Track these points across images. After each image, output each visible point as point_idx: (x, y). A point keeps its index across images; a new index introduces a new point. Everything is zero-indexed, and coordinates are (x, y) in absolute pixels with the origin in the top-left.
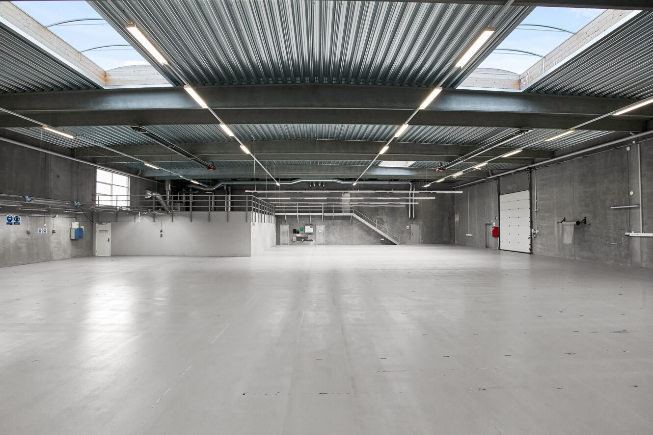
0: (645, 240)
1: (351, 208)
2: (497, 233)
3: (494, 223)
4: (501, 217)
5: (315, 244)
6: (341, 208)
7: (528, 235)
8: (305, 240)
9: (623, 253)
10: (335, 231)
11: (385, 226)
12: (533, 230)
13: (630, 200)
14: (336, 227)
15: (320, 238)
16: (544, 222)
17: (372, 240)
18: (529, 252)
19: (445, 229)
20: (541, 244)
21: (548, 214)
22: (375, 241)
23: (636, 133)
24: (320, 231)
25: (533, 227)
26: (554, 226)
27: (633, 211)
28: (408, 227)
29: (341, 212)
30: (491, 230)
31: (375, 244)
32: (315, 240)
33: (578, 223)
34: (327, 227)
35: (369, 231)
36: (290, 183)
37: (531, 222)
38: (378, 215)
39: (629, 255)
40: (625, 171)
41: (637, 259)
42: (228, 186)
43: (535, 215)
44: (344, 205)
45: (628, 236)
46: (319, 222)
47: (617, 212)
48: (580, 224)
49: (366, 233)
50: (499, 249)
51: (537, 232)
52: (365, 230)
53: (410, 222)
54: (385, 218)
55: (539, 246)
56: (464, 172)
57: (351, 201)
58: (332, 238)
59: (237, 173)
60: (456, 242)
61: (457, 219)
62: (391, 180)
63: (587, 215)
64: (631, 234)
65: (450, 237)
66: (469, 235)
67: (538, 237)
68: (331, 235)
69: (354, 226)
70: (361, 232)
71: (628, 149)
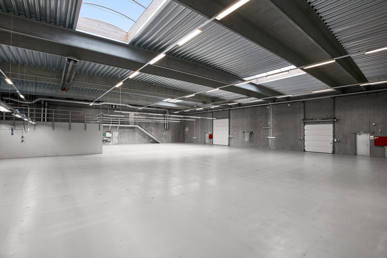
0: (273, 139)
1: (135, 122)
2: (211, 137)
3: (210, 132)
4: (213, 130)
5: (112, 144)
6: (129, 122)
7: (228, 138)
8: (105, 142)
9: (265, 144)
10: (125, 136)
11: (153, 133)
12: (230, 136)
13: (268, 126)
14: (125, 133)
15: (115, 140)
16: (235, 132)
17: (146, 141)
18: (228, 145)
19: (181, 135)
20: (234, 141)
21: (236, 129)
22: (148, 141)
23: (271, 103)
24: (116, 136)
25: (230, 134)
26: (239, 134)
27: (269, 129)
28: (164, 133)
29: (128, 124)
30: (207, 135)
31: (147, 143)
32: (113, 141)
33: (250, 133)
34: (120, 133)
35: (145, 135)
36: (98, 104)
37: (229, 132)
38: (149, 126)
39: (267, 145)
40: (267, 115)
41: (270, 146)
42: (45, 101)
43: (231, 130)
44: (131, 120)
45: (268, 138)
46: (115, 130)
47: (264, 129)
48: (251, 133)
49: (143, 137)
50: (213, 144)
51: (232, 136)
52: (142, 136)
53: (165, 131)
54: (153, 129)
55: (232, 142)
56: (204, 108)
57: (135, 118)
58: (123, 140)
59: (71, 94)
60: (186, 141)
61: (187, 130)
62: (158, 108)
63: (253, 130)
64: (268, 137)
65: (183, 139)
66: (195, 138)
67: (232, 139)
68: (123, 138)
69: (136, 133)
70: (140, 136)
71: (268, 107)
